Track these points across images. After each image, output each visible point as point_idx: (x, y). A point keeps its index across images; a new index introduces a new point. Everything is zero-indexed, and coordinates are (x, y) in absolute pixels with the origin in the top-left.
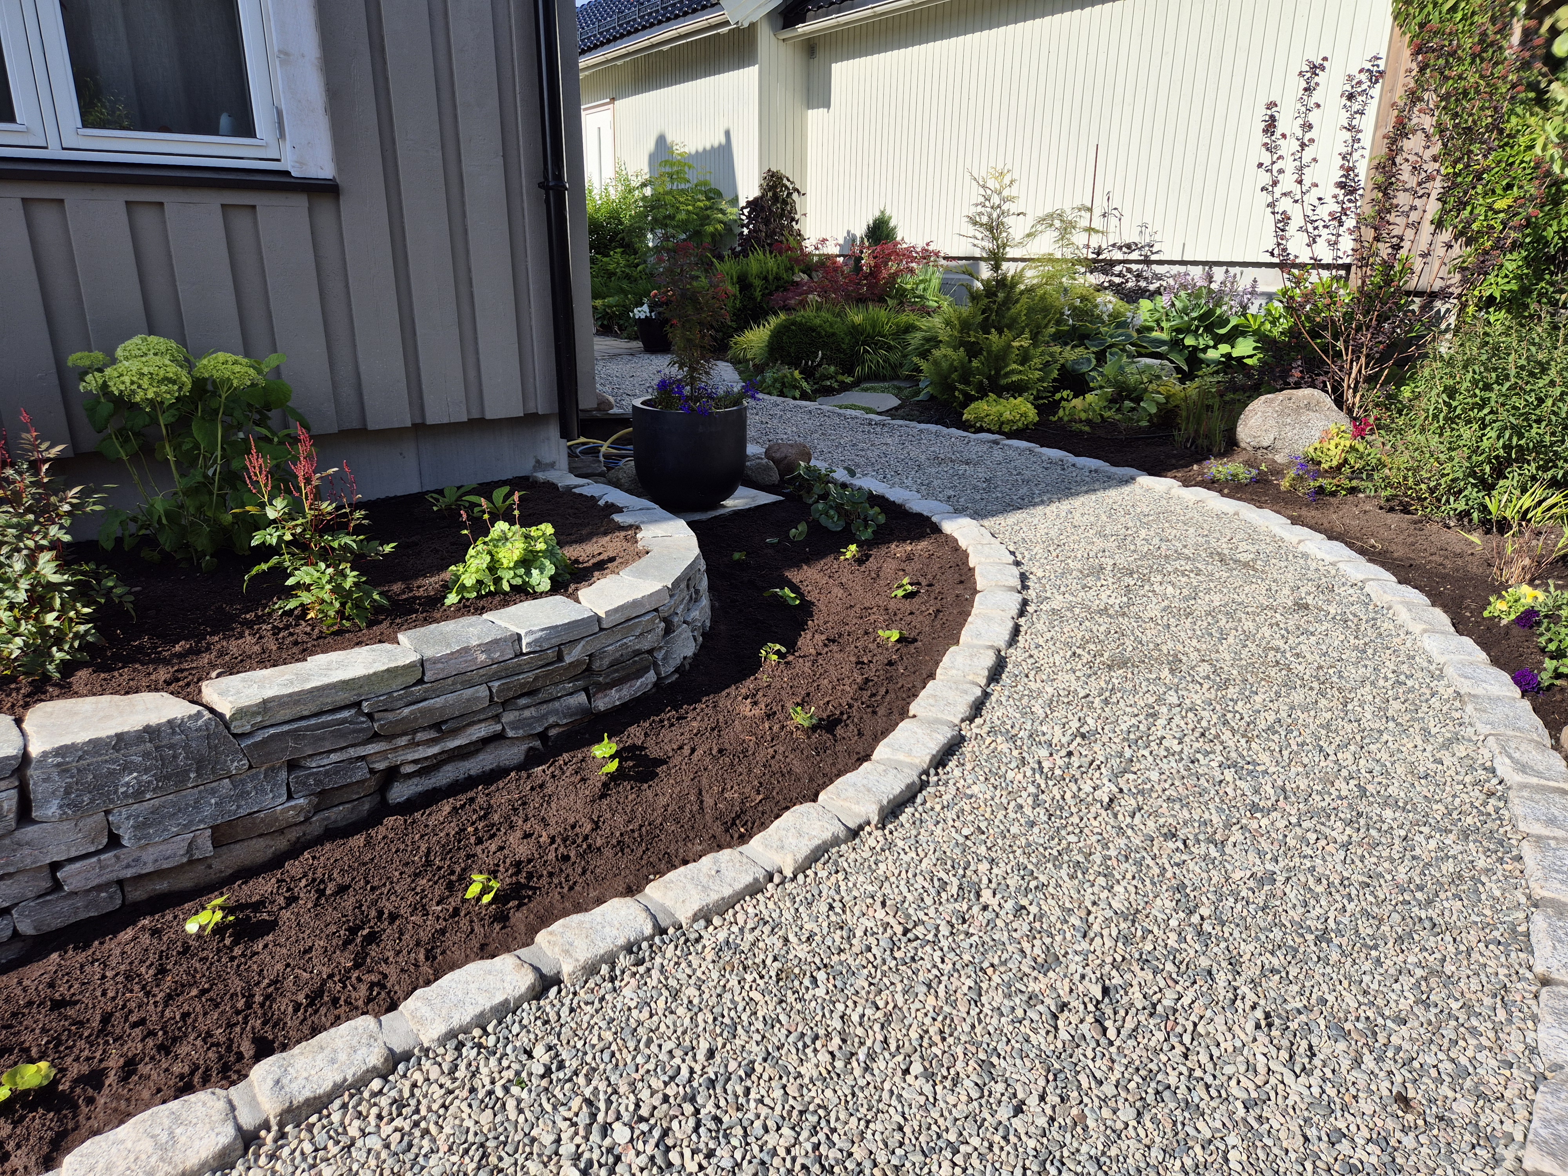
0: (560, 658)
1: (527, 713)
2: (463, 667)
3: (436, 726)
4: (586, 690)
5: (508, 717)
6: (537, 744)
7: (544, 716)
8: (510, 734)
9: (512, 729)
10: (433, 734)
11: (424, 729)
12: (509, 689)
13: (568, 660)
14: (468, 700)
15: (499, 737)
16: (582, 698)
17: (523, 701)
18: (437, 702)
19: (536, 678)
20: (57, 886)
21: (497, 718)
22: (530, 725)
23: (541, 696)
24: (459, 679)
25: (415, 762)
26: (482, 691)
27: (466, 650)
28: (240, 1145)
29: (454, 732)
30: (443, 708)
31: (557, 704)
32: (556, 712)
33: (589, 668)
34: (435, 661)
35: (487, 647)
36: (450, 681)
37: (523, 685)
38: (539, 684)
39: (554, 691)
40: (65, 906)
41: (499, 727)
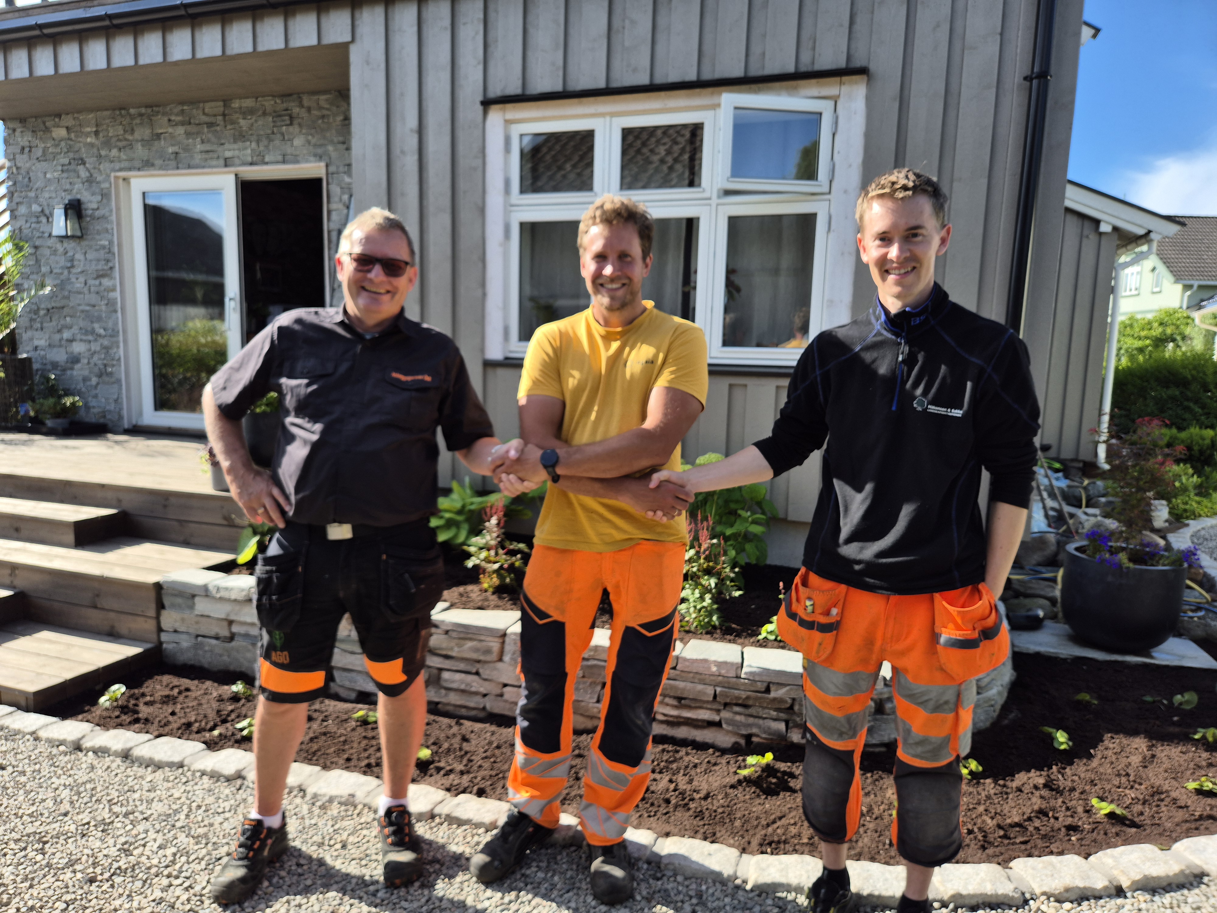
0: (768, 690)
1: (738, 718)
2: (701, 670)
3: (680, 699)
4: (787, 723)
5: (725, 714)
6: (741, 741)
7: (750, 726)
8: (724, 726)
9: (726, 723)
10: (675, 702)
11: (670, 697)
12: (727, 696)
13: (773, 695)
14: (699, 692)
15: (718, 725)
16: (782, 726)
17: (737, 709)
18: (681, 684)
19: (748, 698)
21: (718, 711)
22: (738, 726)
23: (752, 711)
24: (698, 676)
26: (710, 691)
27: (707, 661)
29: (689, 707)
30: (684, 689)
31: (761, 722)
32: (759, 727)
33: (791, 708)
34: (685, 660)
35: (720, 664)
36: (691, 675)
37: (738, 698)
38: (750, 702)
39: (764, 713)
40: (502, 704)
41: (717, 718)
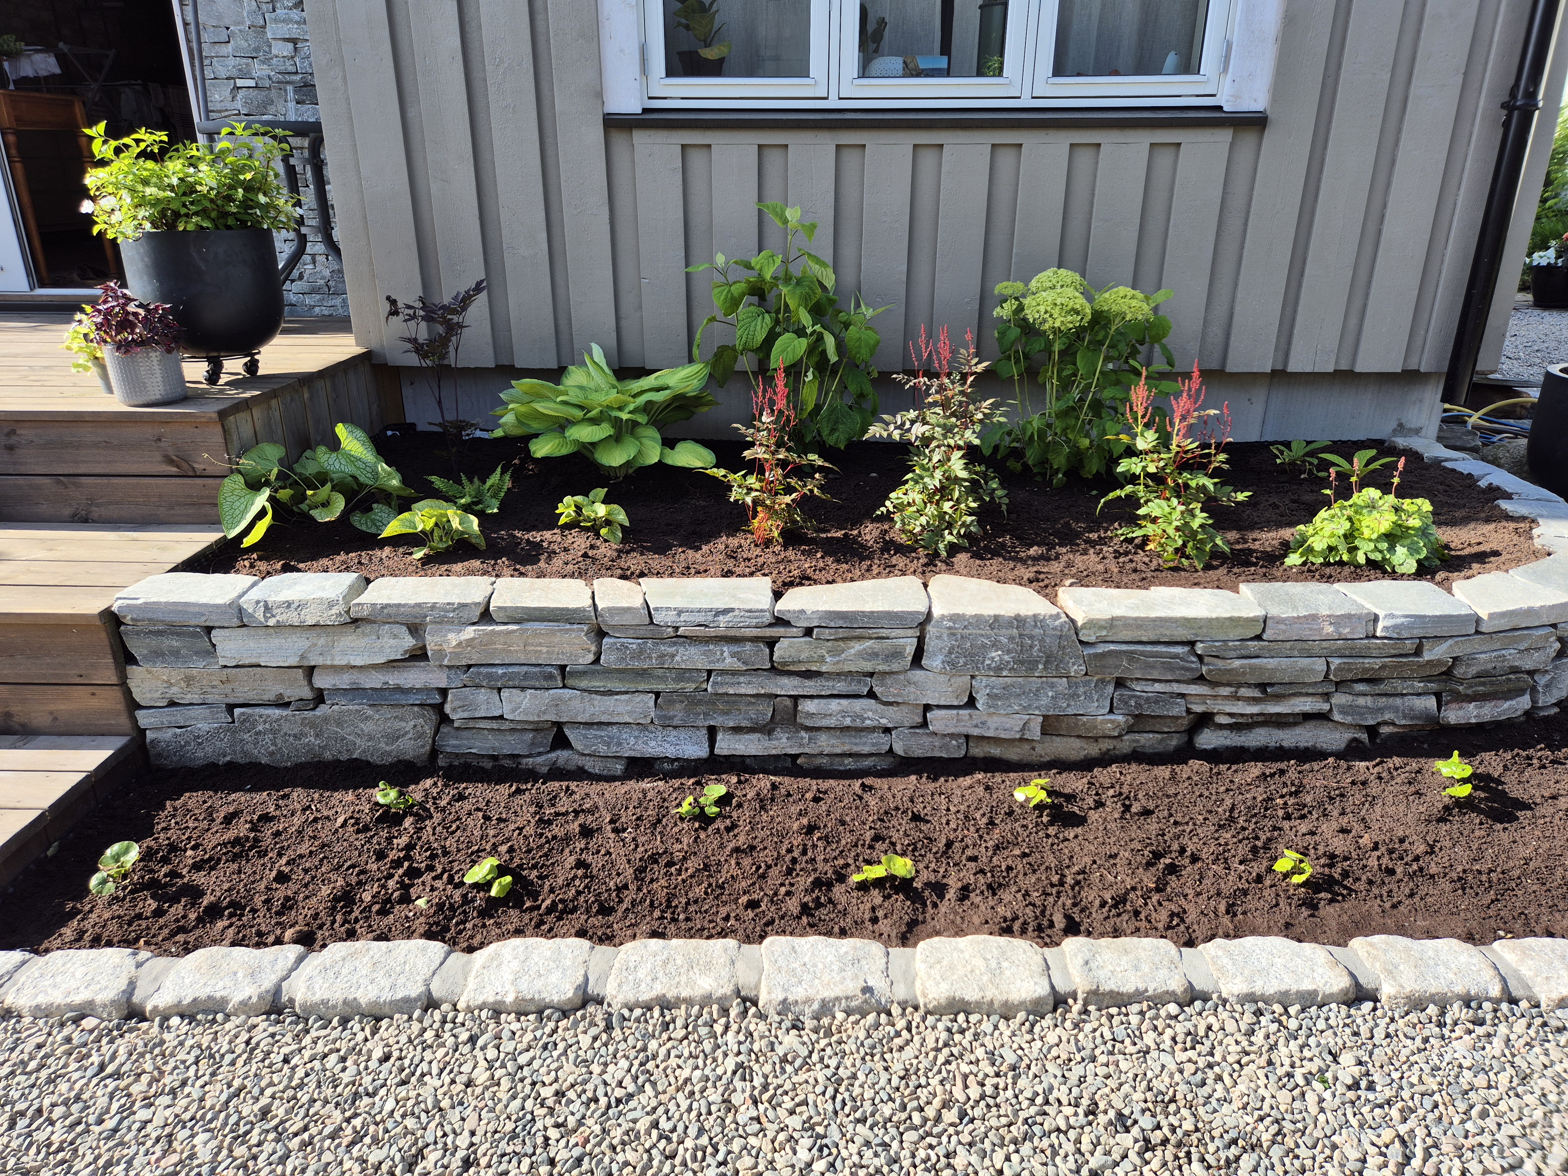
0: (1418, 652)
1: (1361, 701)
2: (1306, 634)
3: (1262, 686)
4: (1438, 695)
5: (1340, 699)
6: (1364, 737)
7: (1381, 710)
8: (1337, 717)
9: (1341, 713)
10: (1257, 693)
11: (1249, 685)
12: (1350, 670)
13: (1427, 656)
14: (1302, 670)
15: (1323, 717)
16: (1431, 703)
17: (1360, 687)
18: (1270, 663)
19: (1383, 667)
20: (925, 724)
21: (1327, 696)
22: (1361, 714)
23: (1382, 688)
24: (1299, 645)
25: (1231, 715)
26: (1320, 665)
27: (1314, 617)
28: (1051, 1002)
29: (1278, 698)
30: (1274, 670)
31: (1398, 701)
32: (1396, 709)
33: (1448, 673)
34: (1279, 621)
35: (1338, 620)
36: (1288, 645)
37: (1366, 670)
38: (1384, 674)
39: (1400, 686)
40: (926, 741)
41: (1326, 707)
